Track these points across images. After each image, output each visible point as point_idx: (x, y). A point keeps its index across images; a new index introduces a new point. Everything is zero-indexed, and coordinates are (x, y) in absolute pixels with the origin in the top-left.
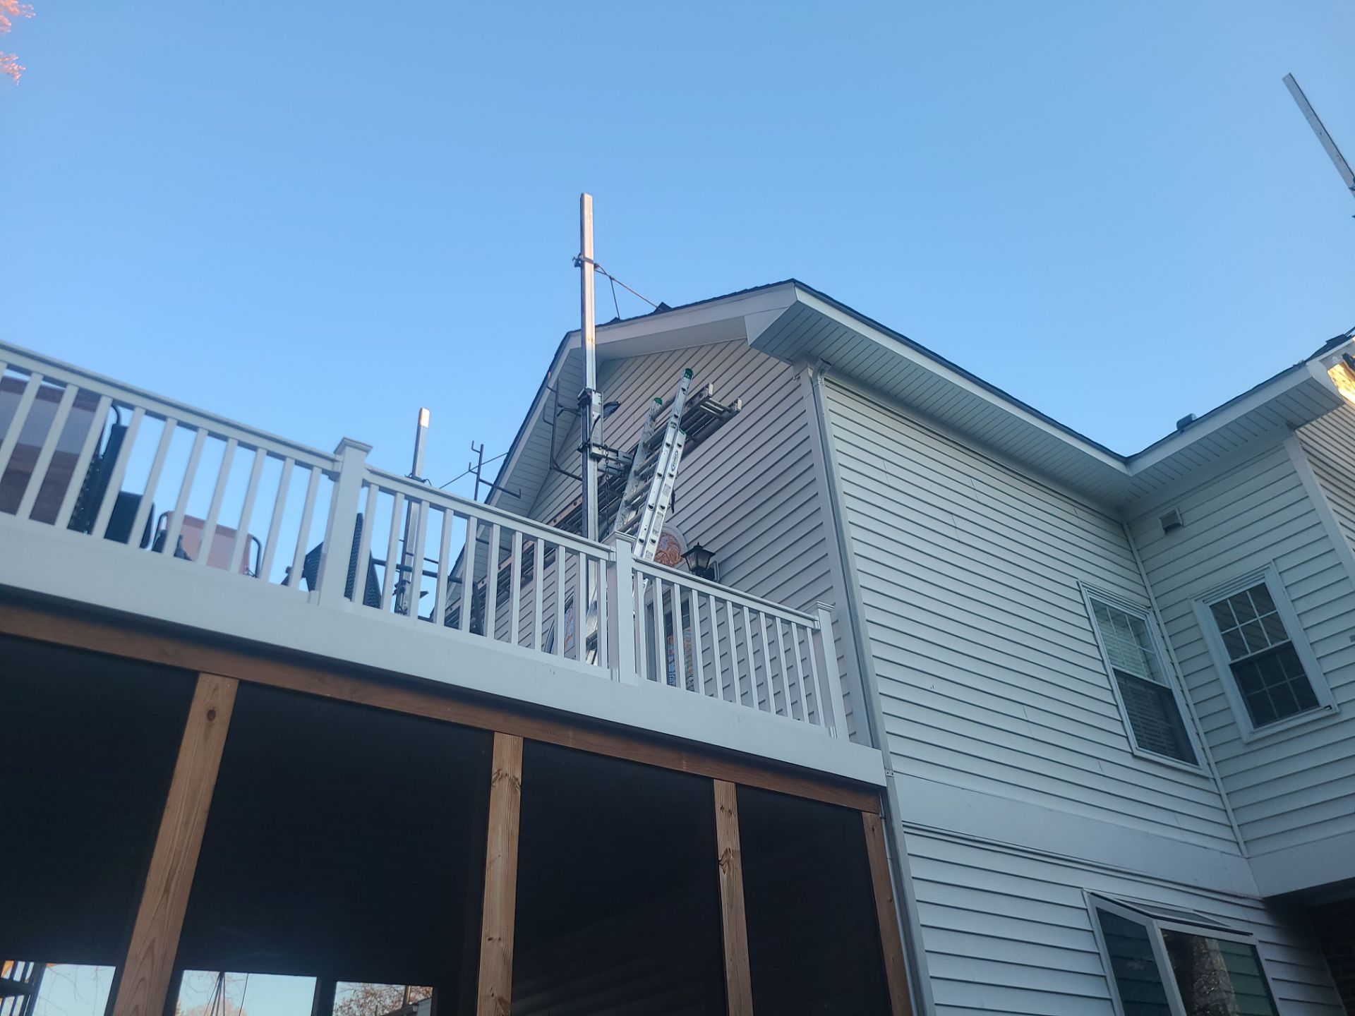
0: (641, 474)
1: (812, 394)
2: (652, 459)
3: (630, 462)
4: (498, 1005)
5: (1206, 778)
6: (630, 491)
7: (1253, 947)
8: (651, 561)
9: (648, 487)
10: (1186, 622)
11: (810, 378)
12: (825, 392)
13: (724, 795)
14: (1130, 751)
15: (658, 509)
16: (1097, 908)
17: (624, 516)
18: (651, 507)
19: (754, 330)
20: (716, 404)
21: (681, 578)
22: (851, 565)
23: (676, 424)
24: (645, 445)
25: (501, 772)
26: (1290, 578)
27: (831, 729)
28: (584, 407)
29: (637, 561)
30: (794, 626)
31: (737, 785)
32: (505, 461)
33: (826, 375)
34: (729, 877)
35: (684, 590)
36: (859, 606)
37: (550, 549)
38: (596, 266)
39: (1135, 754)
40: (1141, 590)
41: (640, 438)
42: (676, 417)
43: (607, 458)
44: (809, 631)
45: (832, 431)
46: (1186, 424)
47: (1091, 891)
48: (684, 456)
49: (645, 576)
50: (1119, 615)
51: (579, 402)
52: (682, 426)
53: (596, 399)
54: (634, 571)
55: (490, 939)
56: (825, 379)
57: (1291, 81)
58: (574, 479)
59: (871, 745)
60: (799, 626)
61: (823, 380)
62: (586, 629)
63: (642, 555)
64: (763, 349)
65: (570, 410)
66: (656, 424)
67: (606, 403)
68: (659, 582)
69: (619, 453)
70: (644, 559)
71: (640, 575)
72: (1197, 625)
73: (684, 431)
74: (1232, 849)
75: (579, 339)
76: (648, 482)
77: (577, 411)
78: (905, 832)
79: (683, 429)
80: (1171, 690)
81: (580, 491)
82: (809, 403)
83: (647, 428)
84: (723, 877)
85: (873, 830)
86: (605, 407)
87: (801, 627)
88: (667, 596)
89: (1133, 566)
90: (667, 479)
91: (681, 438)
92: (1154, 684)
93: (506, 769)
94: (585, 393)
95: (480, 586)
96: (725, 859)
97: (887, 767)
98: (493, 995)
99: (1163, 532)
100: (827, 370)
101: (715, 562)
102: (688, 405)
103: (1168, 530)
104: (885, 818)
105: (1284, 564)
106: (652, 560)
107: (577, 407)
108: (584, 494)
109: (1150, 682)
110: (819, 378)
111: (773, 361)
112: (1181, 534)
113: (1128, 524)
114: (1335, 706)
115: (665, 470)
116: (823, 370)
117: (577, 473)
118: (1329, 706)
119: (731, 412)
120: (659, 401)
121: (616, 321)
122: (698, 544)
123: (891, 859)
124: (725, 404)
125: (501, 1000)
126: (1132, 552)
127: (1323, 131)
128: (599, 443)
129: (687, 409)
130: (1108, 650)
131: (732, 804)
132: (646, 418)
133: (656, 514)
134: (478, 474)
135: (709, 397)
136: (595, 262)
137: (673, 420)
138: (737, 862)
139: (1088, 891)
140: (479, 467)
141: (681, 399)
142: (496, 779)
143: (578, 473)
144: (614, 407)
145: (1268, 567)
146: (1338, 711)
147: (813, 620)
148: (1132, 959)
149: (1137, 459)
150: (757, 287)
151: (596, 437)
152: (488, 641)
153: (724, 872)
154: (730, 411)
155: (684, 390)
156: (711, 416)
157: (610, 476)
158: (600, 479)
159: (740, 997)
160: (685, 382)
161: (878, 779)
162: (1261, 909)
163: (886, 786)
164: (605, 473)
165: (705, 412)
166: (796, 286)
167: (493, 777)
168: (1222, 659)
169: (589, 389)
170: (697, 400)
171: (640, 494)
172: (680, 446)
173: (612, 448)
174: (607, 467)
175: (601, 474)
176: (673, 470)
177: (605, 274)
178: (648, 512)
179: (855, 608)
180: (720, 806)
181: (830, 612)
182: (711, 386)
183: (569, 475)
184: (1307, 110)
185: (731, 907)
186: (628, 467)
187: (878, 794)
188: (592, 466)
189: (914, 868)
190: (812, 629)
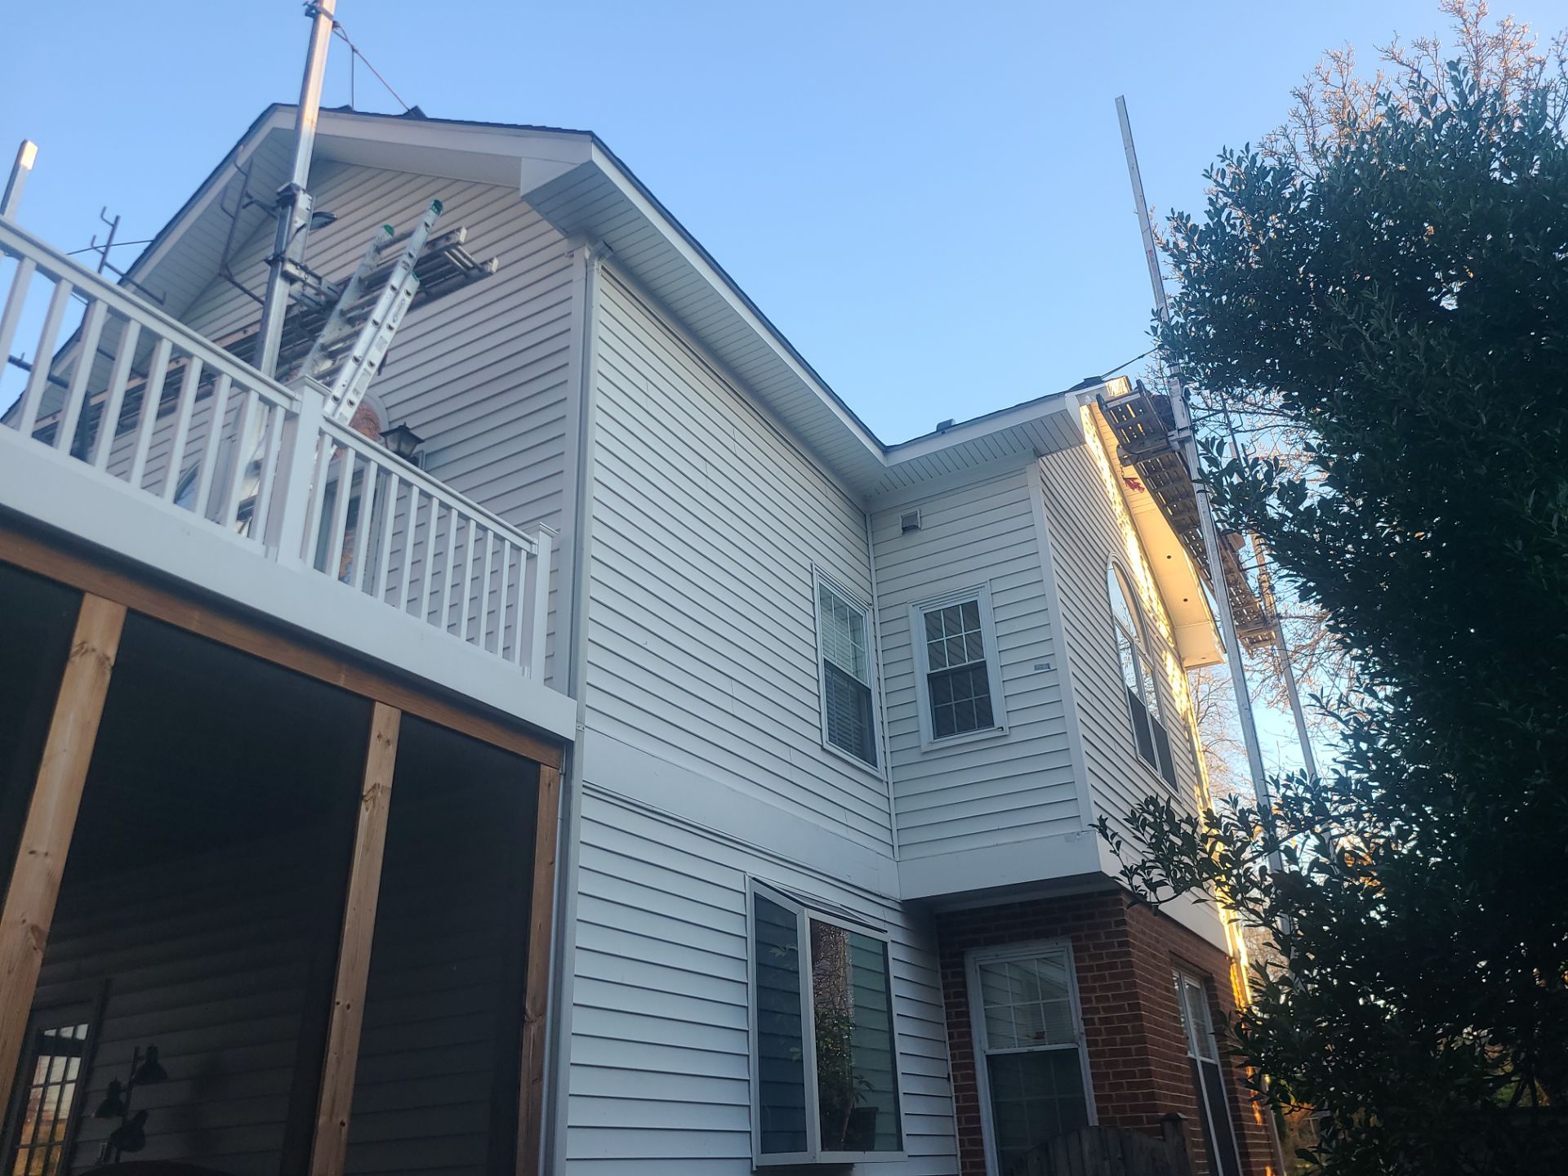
0: (349, 316)
1: (584, 280)
2: (369, 300)
3: (337, 297)
4: (30, 934)
5: (881, 781)
6: (330, 332)
7: (885, 944)
8: (346, 424)
9: (357, 334)
10: (900, 626)
11: (586, 260)
12: (599, 282)
13: (385, 723)
14: (820, 743)
15: (365, 365)
16: (755, 893)
17: (315, 363)
18: (356, 360)
19: (531, 179)
20: (465, 256)
21: (380, 456)
22: (587, 491)
23: (408, 265)
24: (360, 280)
25: (85, 645)
26: (1000, 600)
27: (526, 668)
28: (284, 206)
29: (328, 420)
30: (507, 544)
31: (404, 713)
32: (147, 251)
33: (604, 262)
34: (371, 818)
35: (381, 470)
36: (587, 538)
37: (209, 376)
38: (335, 25)
39: (824, 747)
40: (867, 585)
41: (355, 270)
42: (411, 256)
43: (305, 284)
44: (524, 554)
45: (598, 330)
46: (945, 428)
47: (753, 876)
48: (412, 308)
49: (335, 441)
50: (842, 607)
51: (278, 198)
52: (419, 268)
53: (303, 201)
54: (322, 433)
55: (32, 852)
56: (603, 267)
57: (1121, 102)
58: (252, 299)
59: (567, 692)
60: (513, 546)
61: (600, 267)
62: (241, 490)
63: (333, 415)
64: (536, 207)
65: (263, 207)
66: (381, 259)
67: (317, 211)
68: (351, 454)
69: (323, 281)
70: (336, 419)
71: (328, 440)
72: (909, 630)
73: (418, 276)
74: (887, 851)
75: (293, 118)
76: (357, 328)
77: (274, 209)
78: (583, 793)
79: (418, 275)
80: (870, 690)
81: (258, 316)
82: (577, 290)
83: (368, 261)
84: (364, 815)
85: (549, 785)
86: (315, 215)
87: (516, 548)
88: (358, 476)
89: (865, 560)
90: (384, 332)
91: (412, 284)
92: (857, 681)
93: (95, 642)
94: (289, 188)
95: (94, 401)
96: (371, 794)
97: (580, 720)
98: (24, 921)
99: (901, 531)
100: (607, 257)
101: (422, 451)
102: (428, 246)
103: (905, 530)
104: (565, 775)
105: (998, 586)
106: (348, 423)
107: (275, 205)
108: (264, 321)
109: (853, 678)
110: (596, 263)
111: (545, 225)
112: (915, 538)
113: (871, 515)
114: (1006, 729)
115: (384, 318)
116: (603, 254)
117: (257, 293)
118: (1002, 728)
119: (479, 272)
120: (389, 230)
121: (347, 109)
122: (405, 424)
123: (562, 820)
124: (478, 259)
125: (34, 928)
126: (868, 545)
127: (1135, 167)
128: (297, 260)
129: (427, 251)
130: (824, 640)
131: (392, 733)
132: (368, 248)
133: (361, 371)
134: (104, 254)
135: (458, 243)
136: (335, 19)
137: (406, 258)
138: (384, 800)
139: (751, 875)
140: (108, 246)
141: (420, 237)
142: (77, 653)
143: (260, 292)
144: (327, 220)
145: (984, 586)
146: (1008, 733)
147: (531, 543)
148: (777, 947)
149: (897, 450)
150: (544, 127)
151: (295, 250)
152: (95, 472)
153: (367, 809)
154: (481, 270)
155: (427, 225)
156: (454, 269)
157: (305, 308)
158: (289, 308)
159: (357, 951)
160: (430, 217)
161: (567, 731)
162: (898, 911)
163: (574, 740)
164: (299, 302)
165: (448, 262)
166: (593, 141)
167: (74, 650)
168: (922, 667)
169: (295, 185)
170: (442, 244)
171: (343, 340)
172: (408, 294)
173: (315, 272)
174: (303, 295)
175: (293, 302)
176: (394, 321)
177: (346, 40)
178: (350, 366)
179: (582, 541)
180: (377, 734)
181: (552, 537)
182: (464, 232)
183: (246, 292)
184: (1128, 140)
185: (368, 850)
186: (331, 304)
187: (563, 747)
188: (281, 288)
189: (583, 832)
190: (528, 553)
